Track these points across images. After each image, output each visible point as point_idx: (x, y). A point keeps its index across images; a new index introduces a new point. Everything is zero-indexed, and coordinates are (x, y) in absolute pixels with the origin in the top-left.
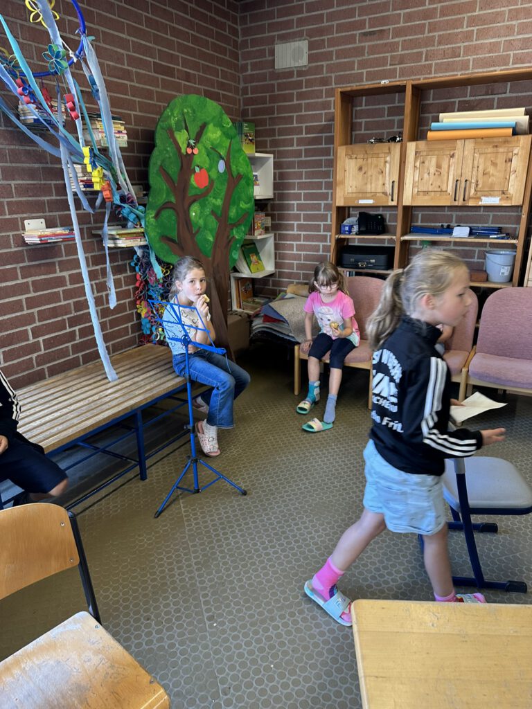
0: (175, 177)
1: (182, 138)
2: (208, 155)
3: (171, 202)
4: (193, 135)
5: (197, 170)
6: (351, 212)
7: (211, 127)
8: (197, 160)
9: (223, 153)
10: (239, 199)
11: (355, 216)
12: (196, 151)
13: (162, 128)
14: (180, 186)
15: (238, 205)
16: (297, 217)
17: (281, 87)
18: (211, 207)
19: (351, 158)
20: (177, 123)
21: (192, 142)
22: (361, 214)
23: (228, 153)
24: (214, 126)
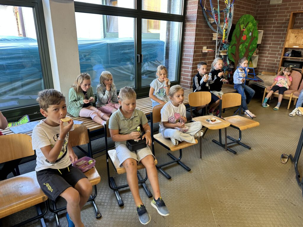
0: (238, 37)
1: (242, 26)
2: (247, 31)
3: (235, 44)
4: (245, 25)
5: (244, 35)
6: (289, 50)
7: (250, 23)
8: (244, 32)
9: (251, 30)
10: (253, 44)
11: (290, 51)
12: (245, 30)
13: (238, 24)
14: (239, 40)
15: (252, 46)
16: (269, 50)
17: (270, 10)
18: (245, 46)
19: (293, 33)
20: (242, 22)
21: (244, 27)
22: (292, 50)
23: (253, 31)
24: (251, 23)
